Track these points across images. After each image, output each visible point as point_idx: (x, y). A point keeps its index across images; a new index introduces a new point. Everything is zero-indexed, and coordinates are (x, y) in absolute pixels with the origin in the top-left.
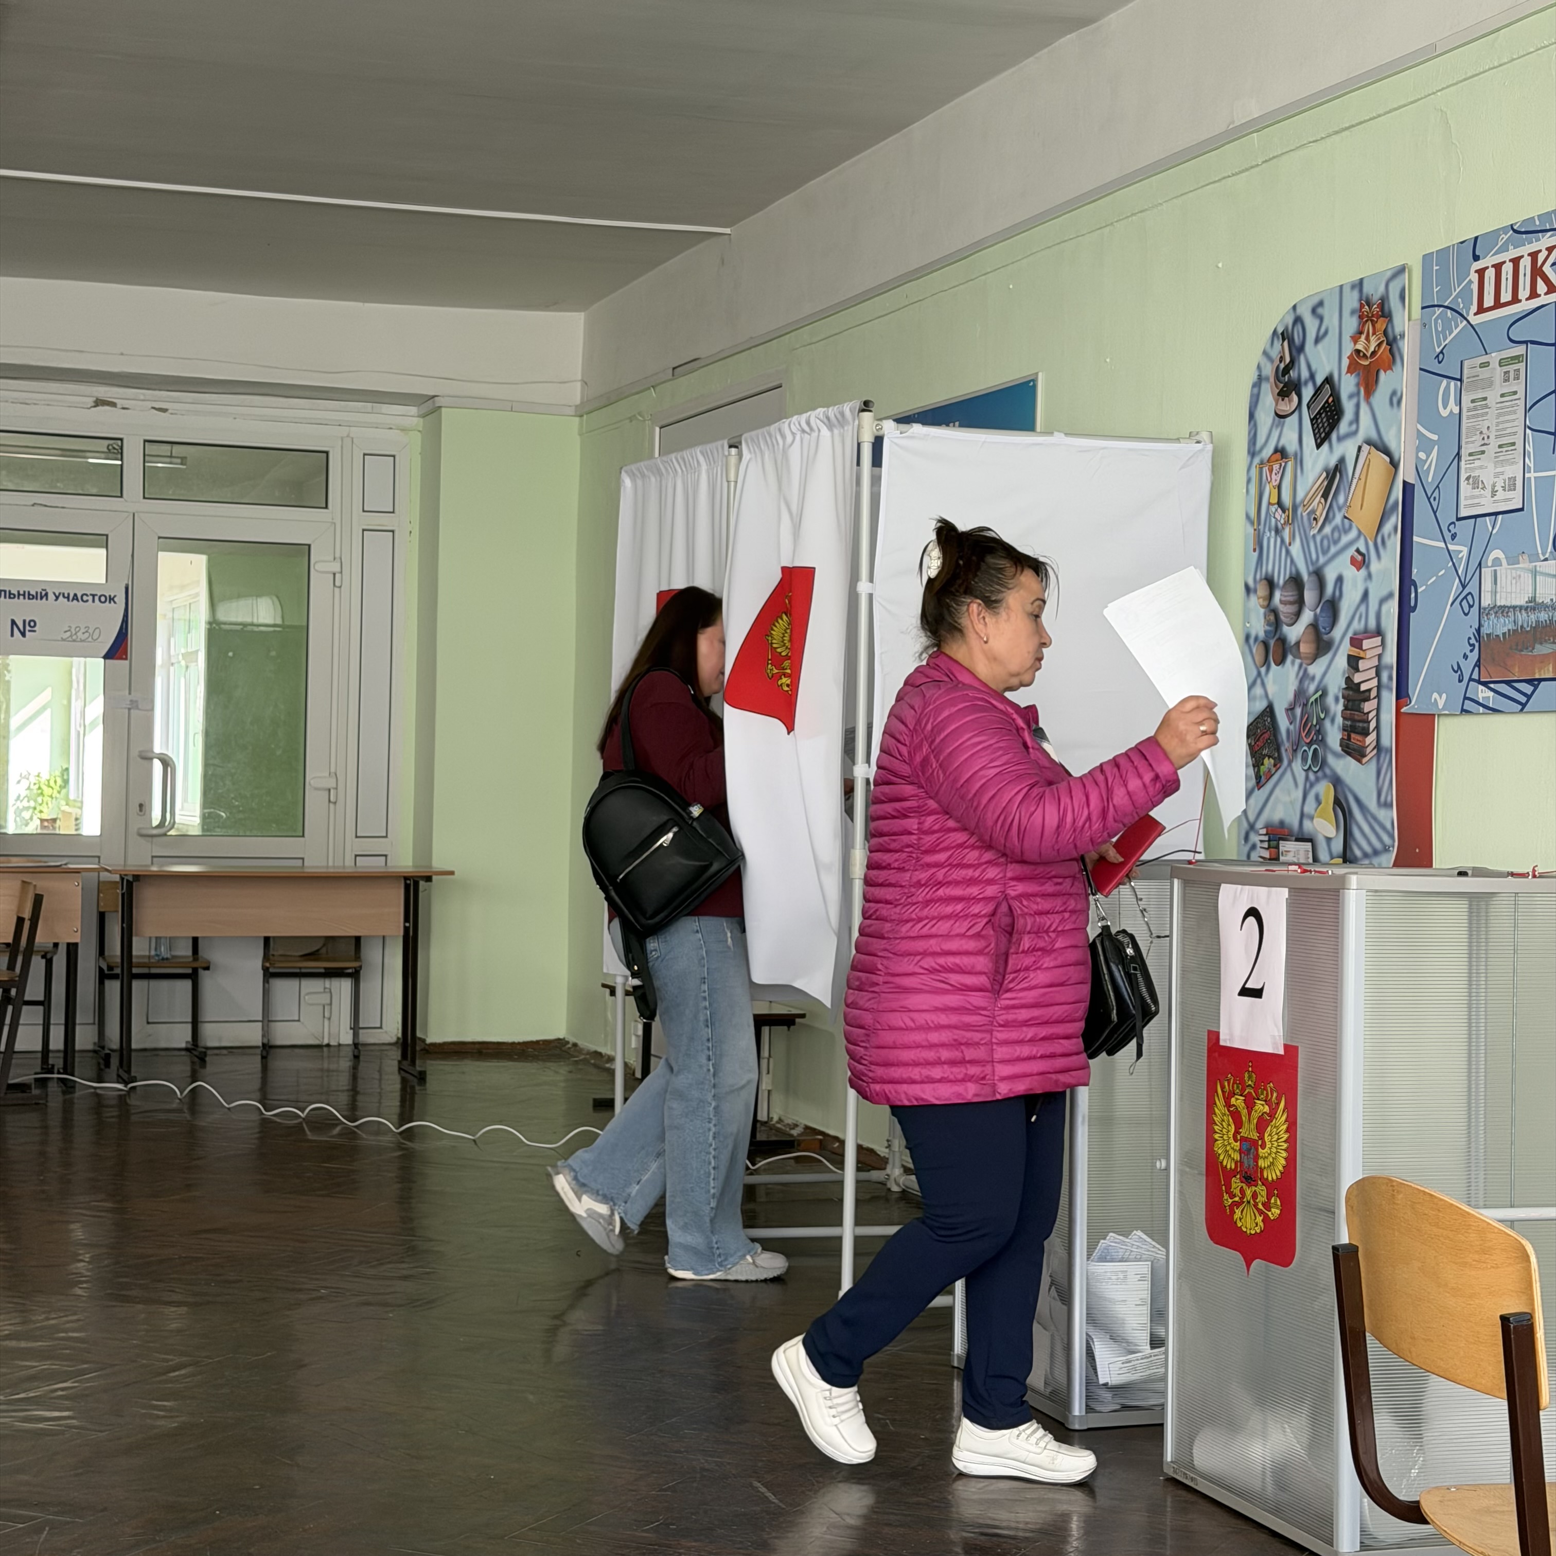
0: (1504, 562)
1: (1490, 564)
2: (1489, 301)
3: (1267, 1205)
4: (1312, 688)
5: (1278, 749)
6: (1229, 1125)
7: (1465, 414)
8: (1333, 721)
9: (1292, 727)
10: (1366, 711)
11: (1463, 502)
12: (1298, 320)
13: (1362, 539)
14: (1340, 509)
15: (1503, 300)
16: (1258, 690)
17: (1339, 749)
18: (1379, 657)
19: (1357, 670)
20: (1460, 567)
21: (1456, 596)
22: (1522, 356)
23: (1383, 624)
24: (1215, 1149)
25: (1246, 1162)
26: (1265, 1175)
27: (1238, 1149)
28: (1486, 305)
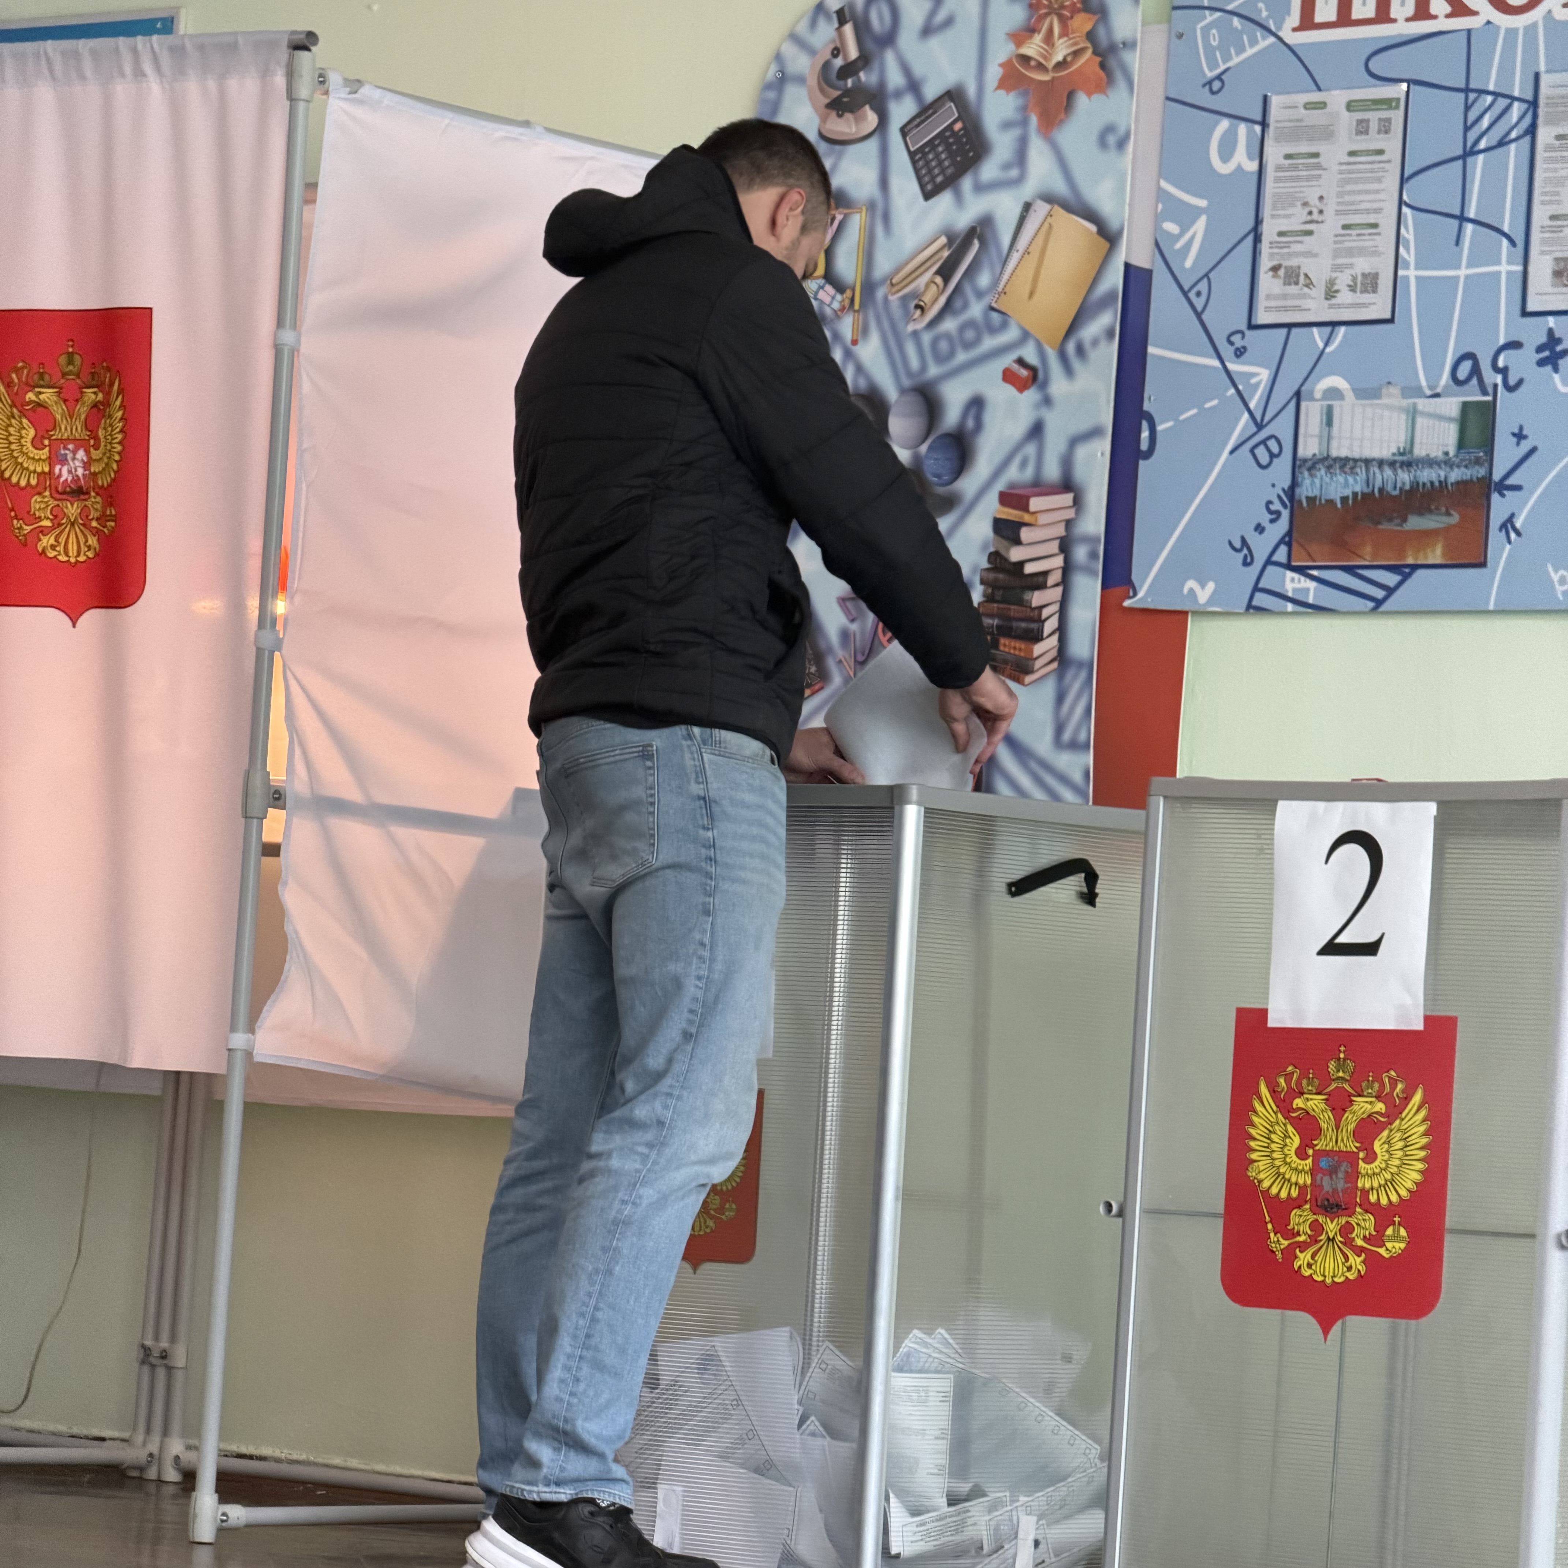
0: (1349, 395)
1: (1318, 395)
2: (1326, 11)
3: (1377, 1239)
5: (820, 660)
6: (1286, 1136)
7: (1270, 174)
9: (854, 627)
10: (1035, 604)
11: (1263, 302)
13: (1031, 344)
14: (980, 295)
15: (1354, 15)
18: (1069, 523)
19: (1018, 542)
20: (1252, 398)
21: (1243, 439)
22: (1398, 100)
23: (1080, 473)
24: (1251, 1173)
25: (1327, 1184)
26: (1373, 1198)
27: (1307, 1168)
28: (1319, 18)
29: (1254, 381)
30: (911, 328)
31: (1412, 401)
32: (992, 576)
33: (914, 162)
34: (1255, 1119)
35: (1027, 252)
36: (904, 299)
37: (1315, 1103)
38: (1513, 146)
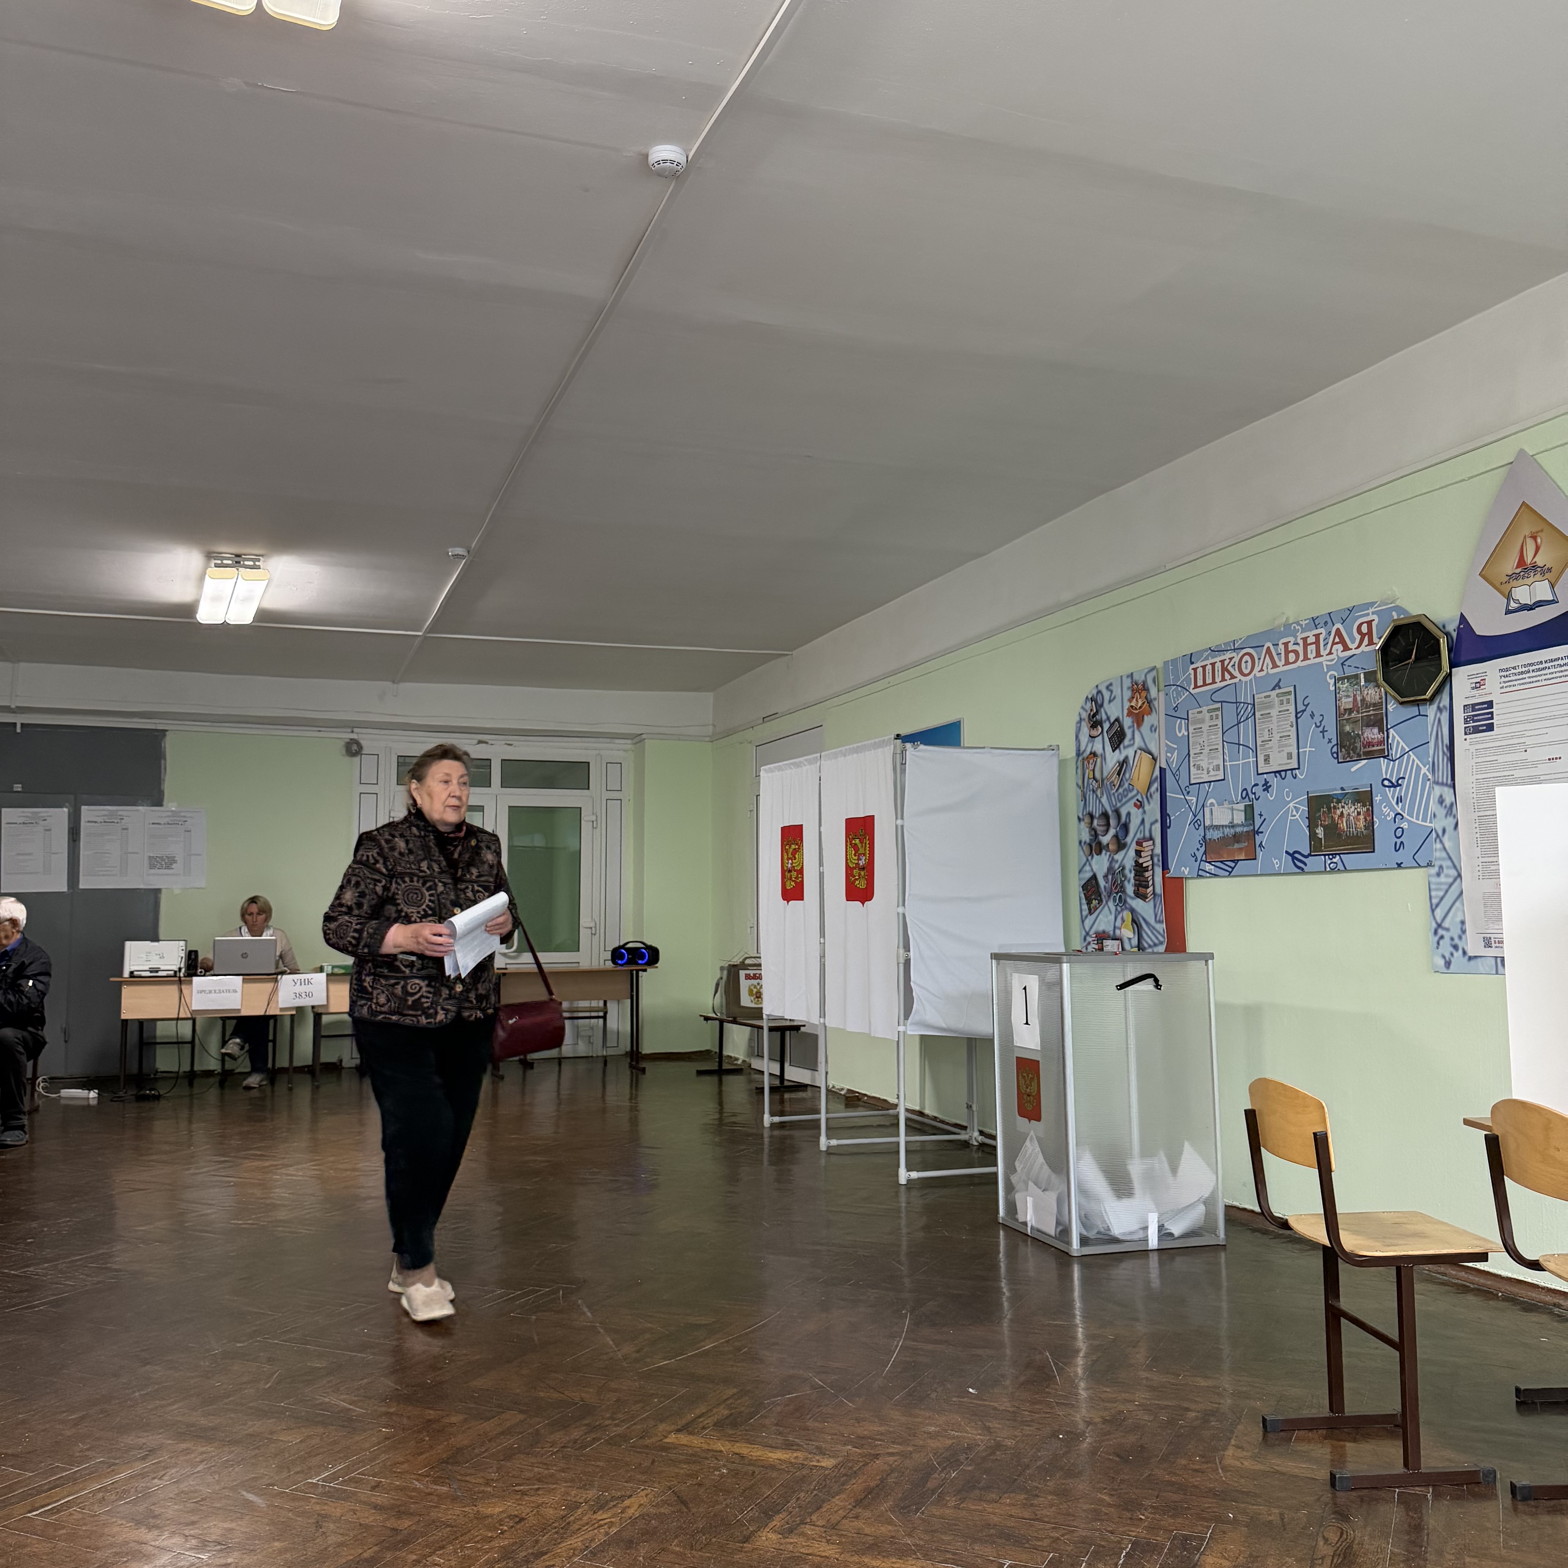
0: (1216, 805)
1: (1208, 805)
2: (1200, 683)
4: (1117, 866)
5: (1100, 896)
7: (1191, 735)
8: (1129, 881)
9: (1107, 885)
10: (1146, 876)
11: (1192, 777)
12: (1099, 692)
13: (1139, 795)
14: (1127, 780)
15: (1207, 682)
16: (1087, 868)
17: (1133, 895)
19: (1141, 857)
20: (1192, 807)
21: (1191, 821)
22: (1219, 708)
23: (1154, 834)
28: (1198, 685)
29: (1192, 802)
30: (1113, 792)
31: (1231, 805)
33: (1110, 741)
35: (1136, 766)
36: (1111, 783)
38: (1250, 719)
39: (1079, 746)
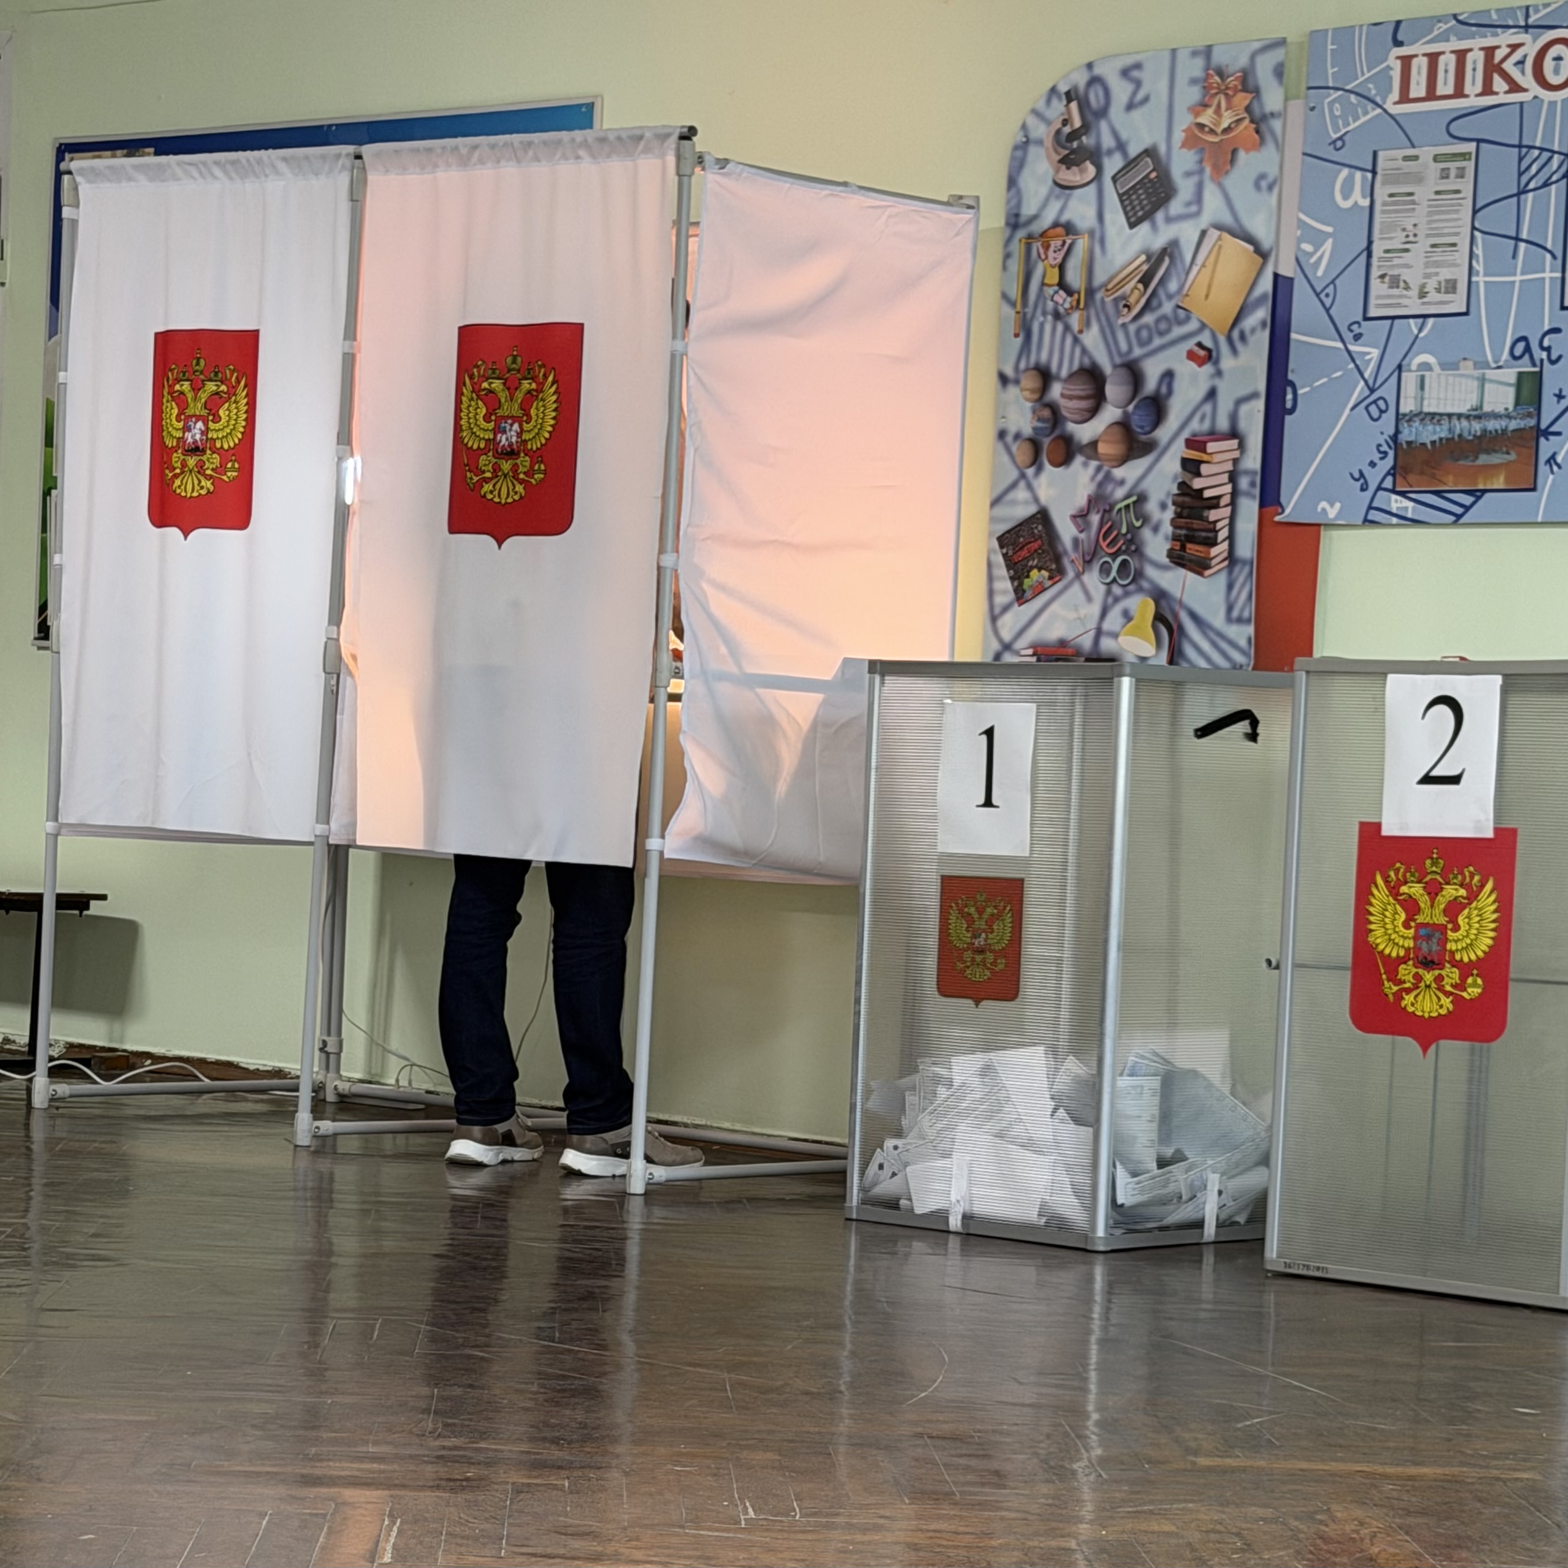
0: (1437, 368)
1: (1414, 367)
2: (1418, 89)
3: (1461, 986)
5: (1057, 559)
6: (1396, 913)
7: (1378, 207)
8: (1156, 529)
9: (1082, 536)
10: (1212, 519)
11: (1373, 301)
12: (1096, 80)
13: (1206, 332)
14: (1170, 297)
15: (1439, 92)
16: (1023, 494)
17: (1166, 561)
18: (1235, 461)
19: (1198, 474)
20: (1366, 369)
21: (1359, 400)
22: (1470, 154)
23: (1242, 425)
24: (1371, 939)
25: (1425, 947)
26: (1458, 957)
27: (1410, 936)
28: (1412, 95)
29: (1368, 357)
30: (1121, 321)
31: (1481, 371)
32: (1180, 499)
33: (1122, 202)
34: (1373, 900)
35: (1203, 266)
36: (1116, 300)
37: (1415, 890)
38: (1554, 187)
39: (1019, 204)
